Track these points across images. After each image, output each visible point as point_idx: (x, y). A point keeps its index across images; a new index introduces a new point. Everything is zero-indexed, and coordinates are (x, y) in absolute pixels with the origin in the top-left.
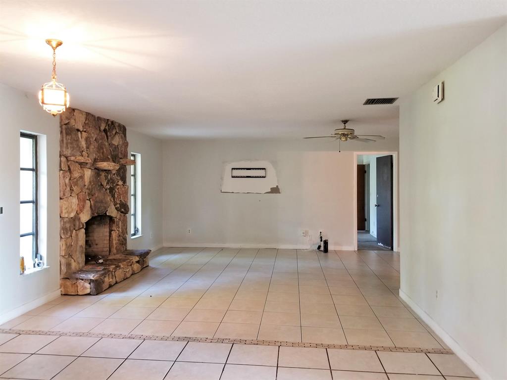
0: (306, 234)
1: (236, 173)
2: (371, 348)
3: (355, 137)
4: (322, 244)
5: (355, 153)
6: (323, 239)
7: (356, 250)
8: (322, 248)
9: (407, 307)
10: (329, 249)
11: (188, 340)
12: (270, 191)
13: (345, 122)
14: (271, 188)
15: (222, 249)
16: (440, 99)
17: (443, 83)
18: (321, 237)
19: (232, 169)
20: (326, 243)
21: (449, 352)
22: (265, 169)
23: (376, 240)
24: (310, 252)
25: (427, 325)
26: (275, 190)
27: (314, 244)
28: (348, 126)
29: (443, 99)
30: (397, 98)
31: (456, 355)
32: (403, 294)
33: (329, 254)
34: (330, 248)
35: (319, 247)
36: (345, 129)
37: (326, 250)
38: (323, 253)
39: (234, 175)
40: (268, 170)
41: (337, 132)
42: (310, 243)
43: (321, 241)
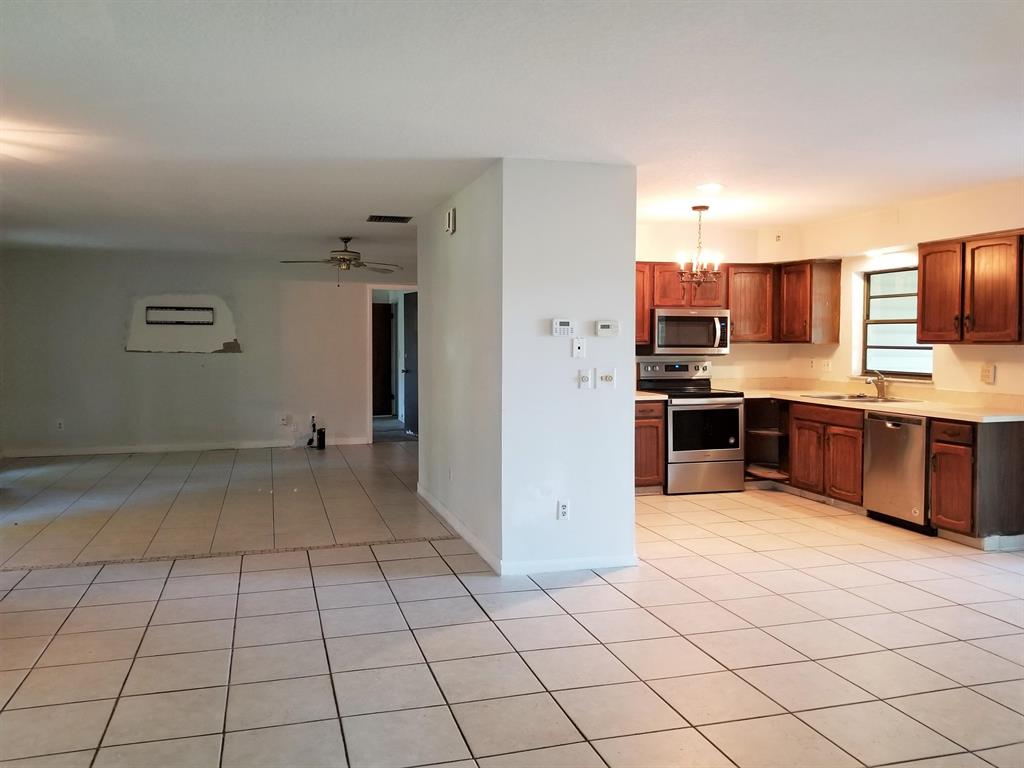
0: (287, 421)
1: (155, 315)
2: (365, 544)
3: (361, 264)
4: (315, 436)
5: (370, 287)
6: (317, 428)
7: (371, 442)
8: (315, 443)
9: (425, 504)
10: (327, 443)
11: (104, 564)
12: (222, 348)
13: (346, 240)
14: (224, 344)
15: (131, 455)
16: (451, 230)
17: (454, 210)
18: (314, 426)
19: (148, 308)
20: (321, 434)
21: (459, 537)
22: (212, 309)
23: (403, 426)
24: (295, 449)
25: (442, 518)
26: (232, 347)
27: (301, 438)
28: (351, 247)
29: (454, 231)
30: (410, 218)
31: (464, 541)
32: (421, 490)
33: (326, 450)
34: (329, 441)
35: (311, 441)
36: (346, 251)
37: (322, 445)
38: (317, 451)
39: (151, 319)
40: (218, 311)
41: (335, 255)
42: (294, 435)
43: (314, 431)
